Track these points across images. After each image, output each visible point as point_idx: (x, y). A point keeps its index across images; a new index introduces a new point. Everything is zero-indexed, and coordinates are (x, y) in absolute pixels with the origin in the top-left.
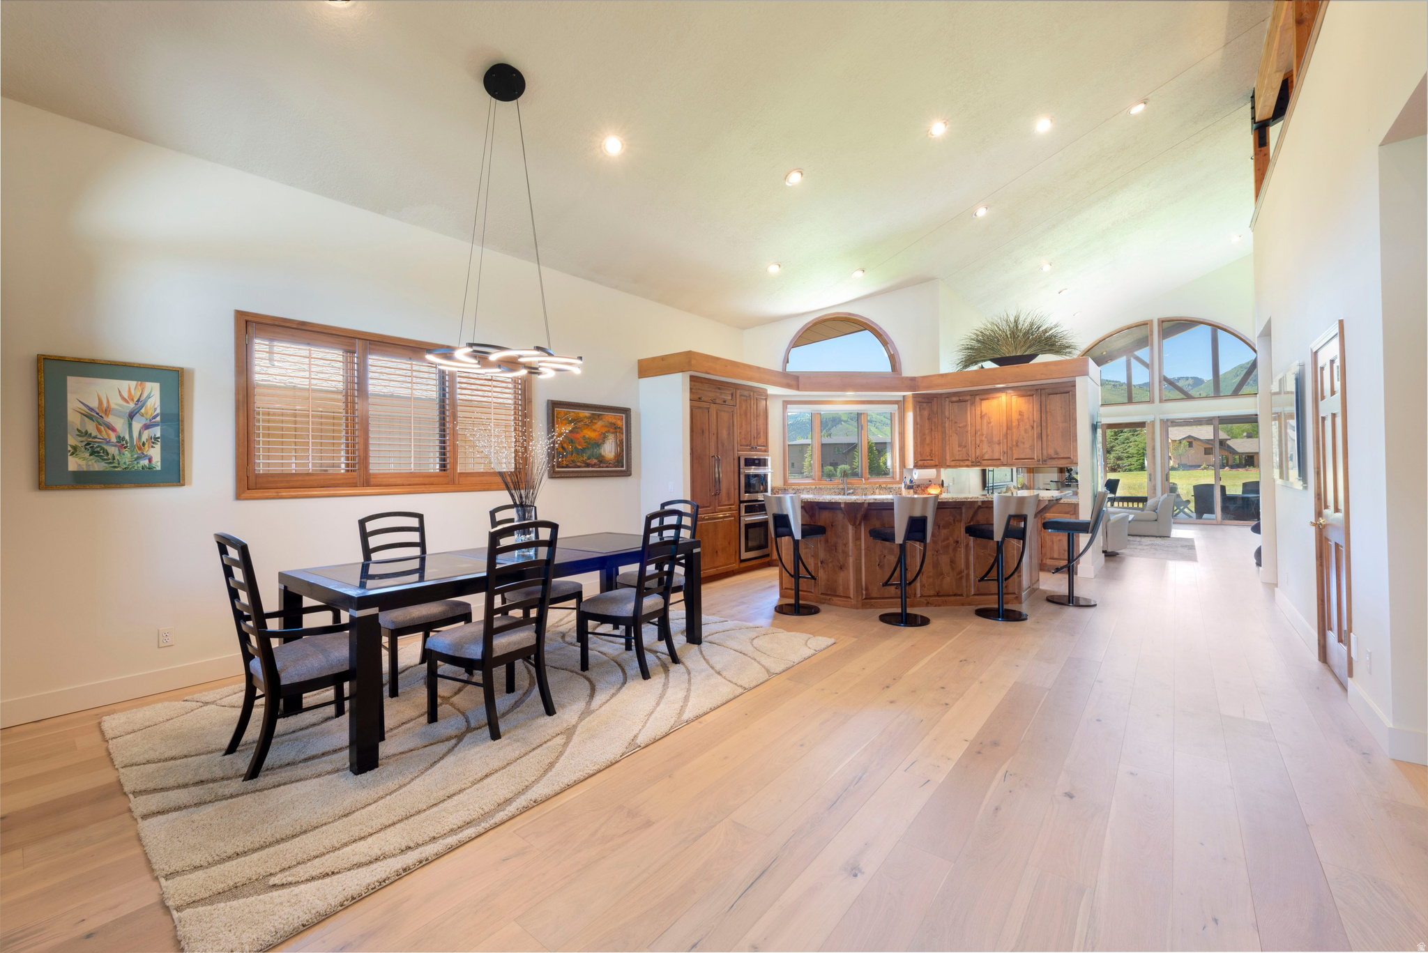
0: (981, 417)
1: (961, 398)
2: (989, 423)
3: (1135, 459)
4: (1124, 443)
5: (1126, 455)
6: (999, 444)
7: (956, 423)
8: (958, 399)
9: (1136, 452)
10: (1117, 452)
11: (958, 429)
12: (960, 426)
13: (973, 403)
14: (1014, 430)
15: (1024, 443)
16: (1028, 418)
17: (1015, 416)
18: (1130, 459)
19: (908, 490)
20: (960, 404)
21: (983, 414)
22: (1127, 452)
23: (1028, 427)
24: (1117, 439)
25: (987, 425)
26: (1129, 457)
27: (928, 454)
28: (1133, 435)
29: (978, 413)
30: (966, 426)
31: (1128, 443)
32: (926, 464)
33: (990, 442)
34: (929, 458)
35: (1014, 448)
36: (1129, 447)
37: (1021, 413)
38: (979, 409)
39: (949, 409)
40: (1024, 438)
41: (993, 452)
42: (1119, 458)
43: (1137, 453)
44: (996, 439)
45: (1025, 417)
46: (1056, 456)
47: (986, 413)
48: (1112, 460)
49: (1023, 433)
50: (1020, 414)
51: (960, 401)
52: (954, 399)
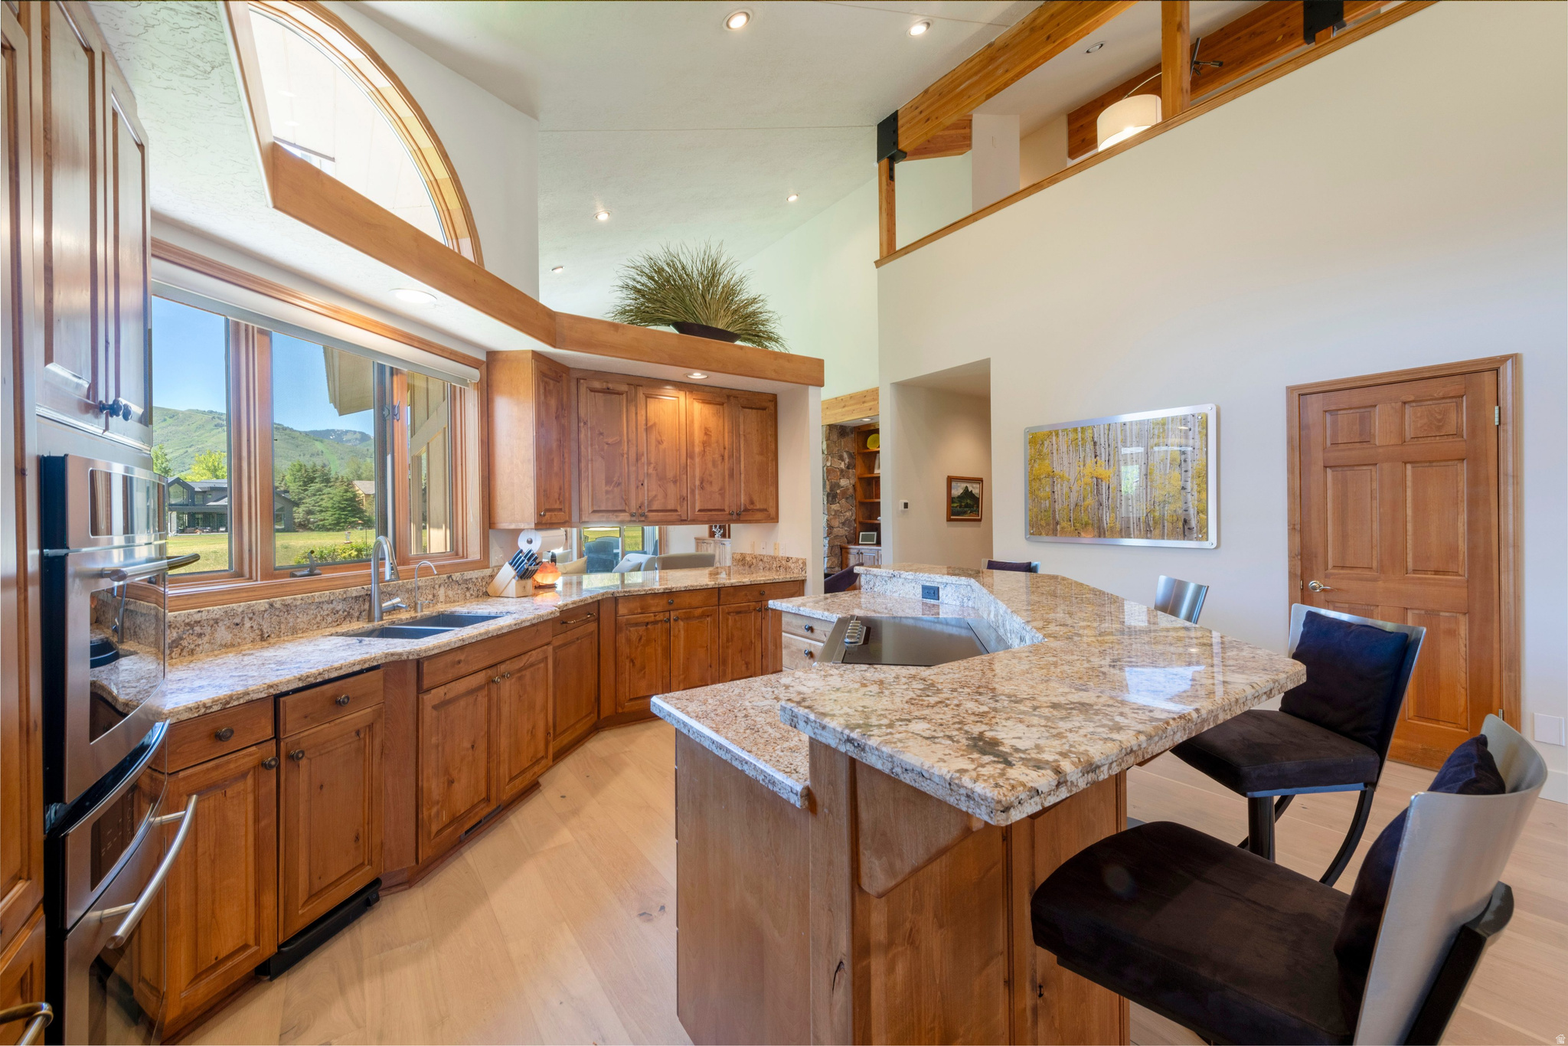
0: (646, 430)
1: (610, 386)
2: (660, 442)
3: (329, 513)
4: (315, 495)
5: (318, 509)
6: (675, 482)
7: (601, 434)
8: (604, 386)
9: (330, 505)
10: (307, 505)
11: (606, 447)
12: (610, 441)
13: (632, 400)
14: (697, 460)
15: (711, 483)
16: (717, 442)
17: (698, 436)
18: (323, 514)
19: (523, 582)
20: (609, 396)
21: (649, 424)
22: (319, 506)
23: (717, 456)
24: (306, 490)
25: (656, 446)
26: (321, 511)
27: (557, 496)
28: (325, 486)
29: (641, 419)
30: (620, 443)
31: (320, 495)
32: (554, 520)
33: (662, 478)
34: (557, 506)
35: (697, 492)
36: (322, 499)
37: (707, 432)
38: (643, 412)
39: (588, 406)
40: (711, 475)
41: (666, 495)
42: (310, 512)
43: (332, 507)
44: (670, 474)
45: (713, 439)
46: (751, 507)
47: (655, 424)
48: (301, 515)
49: (710, 465)
50: (706, 434)
51: (607, 391)
52: (597, 385)
